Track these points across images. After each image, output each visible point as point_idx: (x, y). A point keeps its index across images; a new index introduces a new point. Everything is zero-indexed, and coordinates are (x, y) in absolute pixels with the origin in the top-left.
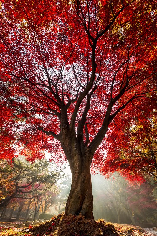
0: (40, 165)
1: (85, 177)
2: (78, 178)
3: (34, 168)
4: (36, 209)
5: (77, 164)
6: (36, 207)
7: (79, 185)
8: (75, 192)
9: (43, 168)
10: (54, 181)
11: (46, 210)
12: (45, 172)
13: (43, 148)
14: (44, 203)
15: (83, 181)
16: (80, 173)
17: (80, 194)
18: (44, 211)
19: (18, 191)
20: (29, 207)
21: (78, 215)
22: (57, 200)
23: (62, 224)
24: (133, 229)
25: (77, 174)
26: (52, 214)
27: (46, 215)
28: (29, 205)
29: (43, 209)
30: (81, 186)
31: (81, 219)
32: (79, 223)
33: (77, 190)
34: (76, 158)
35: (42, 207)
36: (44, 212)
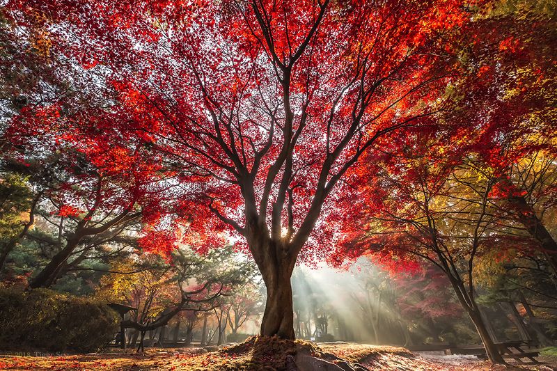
0: (217, 255)
1: (282, 293)
2: (274, 294)
3: (207, 260)
4: (220, 326)
5: (271, 277)
6: (220, 322)
7: (275, 303)
8: (271, 312)
9: (223, 259)
10: (247, 280)
11: (237, 327)
12: (227, 264)
13: (220, 228)
14: (232, 314)
15: (280, 298)
16: (276, 288)
17: (276, 314)
18: (234, 328)
19: (185, 300)
20: (205, 323)
21: (273, 336)
22: (256, 309)
23: (256, 344)
24: (382, 352)
25: (272, 290)
26: (249, 332)
27: (239, 334)
28: (206, 321)
29: (232, 326)
30: (277, 304)
31: (275, 340)
32: (273, 343)
33: (273, 309)
34: (270, 268)
35: (230, 321)
36: (234, 331)
